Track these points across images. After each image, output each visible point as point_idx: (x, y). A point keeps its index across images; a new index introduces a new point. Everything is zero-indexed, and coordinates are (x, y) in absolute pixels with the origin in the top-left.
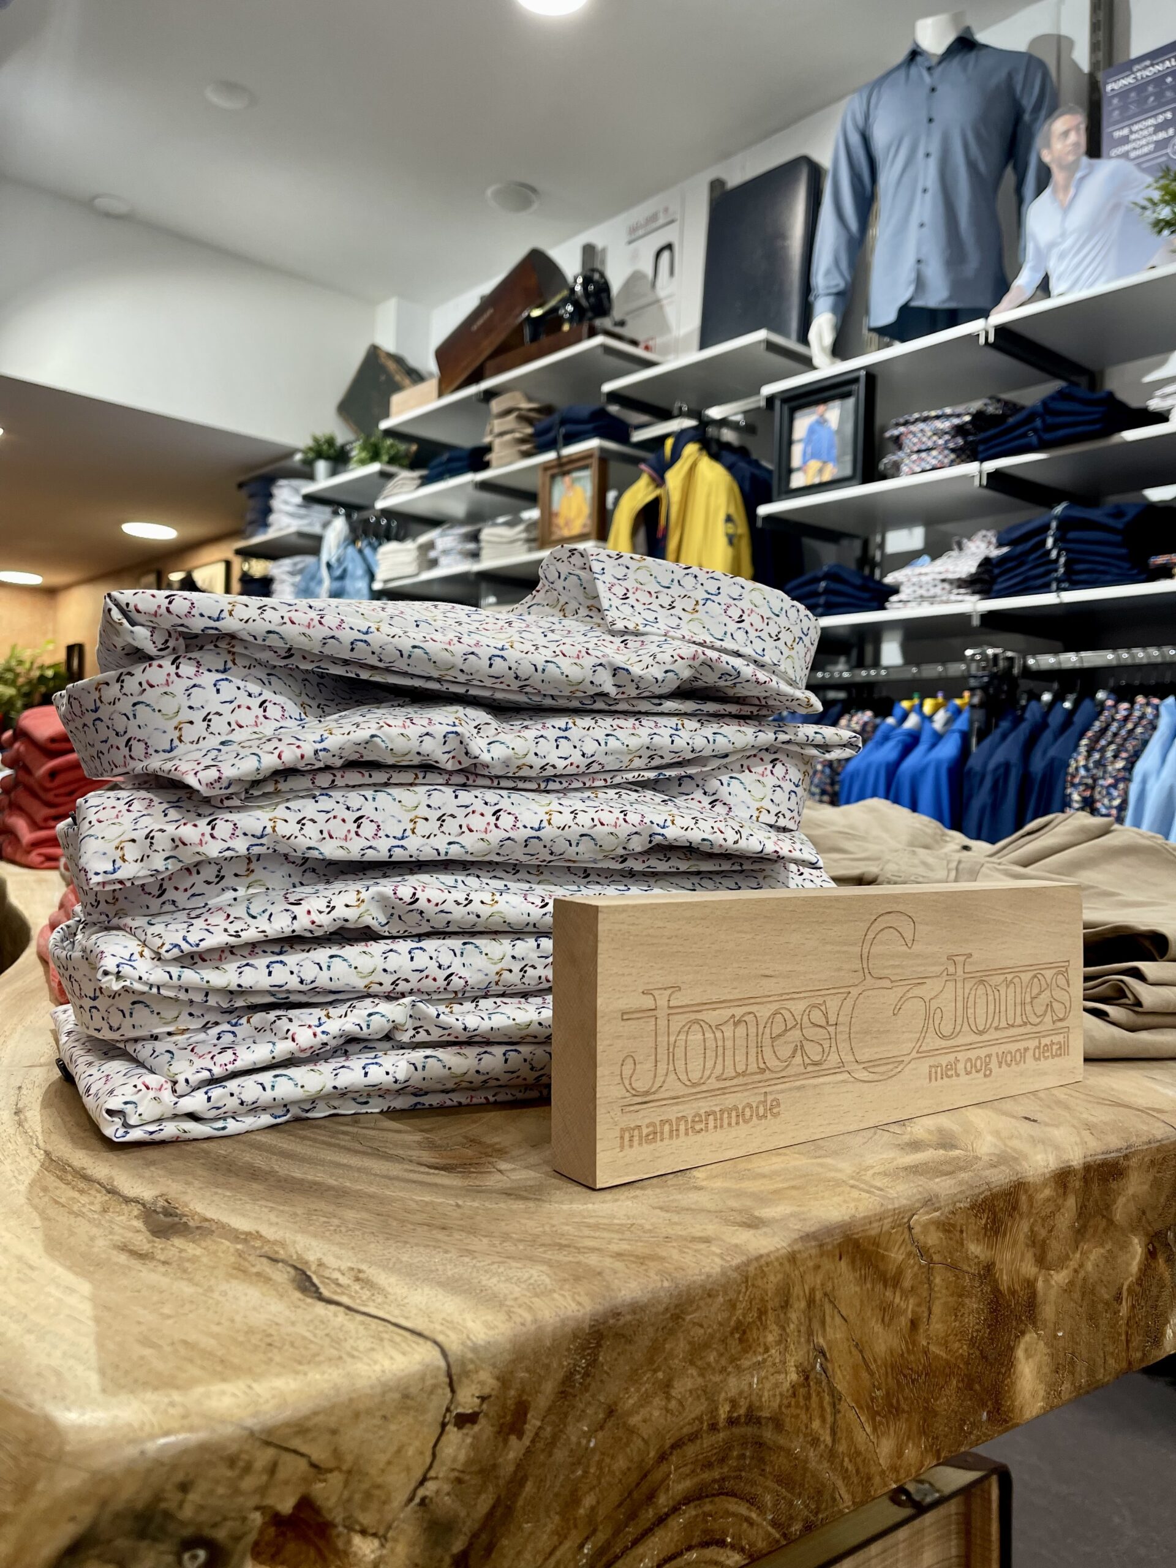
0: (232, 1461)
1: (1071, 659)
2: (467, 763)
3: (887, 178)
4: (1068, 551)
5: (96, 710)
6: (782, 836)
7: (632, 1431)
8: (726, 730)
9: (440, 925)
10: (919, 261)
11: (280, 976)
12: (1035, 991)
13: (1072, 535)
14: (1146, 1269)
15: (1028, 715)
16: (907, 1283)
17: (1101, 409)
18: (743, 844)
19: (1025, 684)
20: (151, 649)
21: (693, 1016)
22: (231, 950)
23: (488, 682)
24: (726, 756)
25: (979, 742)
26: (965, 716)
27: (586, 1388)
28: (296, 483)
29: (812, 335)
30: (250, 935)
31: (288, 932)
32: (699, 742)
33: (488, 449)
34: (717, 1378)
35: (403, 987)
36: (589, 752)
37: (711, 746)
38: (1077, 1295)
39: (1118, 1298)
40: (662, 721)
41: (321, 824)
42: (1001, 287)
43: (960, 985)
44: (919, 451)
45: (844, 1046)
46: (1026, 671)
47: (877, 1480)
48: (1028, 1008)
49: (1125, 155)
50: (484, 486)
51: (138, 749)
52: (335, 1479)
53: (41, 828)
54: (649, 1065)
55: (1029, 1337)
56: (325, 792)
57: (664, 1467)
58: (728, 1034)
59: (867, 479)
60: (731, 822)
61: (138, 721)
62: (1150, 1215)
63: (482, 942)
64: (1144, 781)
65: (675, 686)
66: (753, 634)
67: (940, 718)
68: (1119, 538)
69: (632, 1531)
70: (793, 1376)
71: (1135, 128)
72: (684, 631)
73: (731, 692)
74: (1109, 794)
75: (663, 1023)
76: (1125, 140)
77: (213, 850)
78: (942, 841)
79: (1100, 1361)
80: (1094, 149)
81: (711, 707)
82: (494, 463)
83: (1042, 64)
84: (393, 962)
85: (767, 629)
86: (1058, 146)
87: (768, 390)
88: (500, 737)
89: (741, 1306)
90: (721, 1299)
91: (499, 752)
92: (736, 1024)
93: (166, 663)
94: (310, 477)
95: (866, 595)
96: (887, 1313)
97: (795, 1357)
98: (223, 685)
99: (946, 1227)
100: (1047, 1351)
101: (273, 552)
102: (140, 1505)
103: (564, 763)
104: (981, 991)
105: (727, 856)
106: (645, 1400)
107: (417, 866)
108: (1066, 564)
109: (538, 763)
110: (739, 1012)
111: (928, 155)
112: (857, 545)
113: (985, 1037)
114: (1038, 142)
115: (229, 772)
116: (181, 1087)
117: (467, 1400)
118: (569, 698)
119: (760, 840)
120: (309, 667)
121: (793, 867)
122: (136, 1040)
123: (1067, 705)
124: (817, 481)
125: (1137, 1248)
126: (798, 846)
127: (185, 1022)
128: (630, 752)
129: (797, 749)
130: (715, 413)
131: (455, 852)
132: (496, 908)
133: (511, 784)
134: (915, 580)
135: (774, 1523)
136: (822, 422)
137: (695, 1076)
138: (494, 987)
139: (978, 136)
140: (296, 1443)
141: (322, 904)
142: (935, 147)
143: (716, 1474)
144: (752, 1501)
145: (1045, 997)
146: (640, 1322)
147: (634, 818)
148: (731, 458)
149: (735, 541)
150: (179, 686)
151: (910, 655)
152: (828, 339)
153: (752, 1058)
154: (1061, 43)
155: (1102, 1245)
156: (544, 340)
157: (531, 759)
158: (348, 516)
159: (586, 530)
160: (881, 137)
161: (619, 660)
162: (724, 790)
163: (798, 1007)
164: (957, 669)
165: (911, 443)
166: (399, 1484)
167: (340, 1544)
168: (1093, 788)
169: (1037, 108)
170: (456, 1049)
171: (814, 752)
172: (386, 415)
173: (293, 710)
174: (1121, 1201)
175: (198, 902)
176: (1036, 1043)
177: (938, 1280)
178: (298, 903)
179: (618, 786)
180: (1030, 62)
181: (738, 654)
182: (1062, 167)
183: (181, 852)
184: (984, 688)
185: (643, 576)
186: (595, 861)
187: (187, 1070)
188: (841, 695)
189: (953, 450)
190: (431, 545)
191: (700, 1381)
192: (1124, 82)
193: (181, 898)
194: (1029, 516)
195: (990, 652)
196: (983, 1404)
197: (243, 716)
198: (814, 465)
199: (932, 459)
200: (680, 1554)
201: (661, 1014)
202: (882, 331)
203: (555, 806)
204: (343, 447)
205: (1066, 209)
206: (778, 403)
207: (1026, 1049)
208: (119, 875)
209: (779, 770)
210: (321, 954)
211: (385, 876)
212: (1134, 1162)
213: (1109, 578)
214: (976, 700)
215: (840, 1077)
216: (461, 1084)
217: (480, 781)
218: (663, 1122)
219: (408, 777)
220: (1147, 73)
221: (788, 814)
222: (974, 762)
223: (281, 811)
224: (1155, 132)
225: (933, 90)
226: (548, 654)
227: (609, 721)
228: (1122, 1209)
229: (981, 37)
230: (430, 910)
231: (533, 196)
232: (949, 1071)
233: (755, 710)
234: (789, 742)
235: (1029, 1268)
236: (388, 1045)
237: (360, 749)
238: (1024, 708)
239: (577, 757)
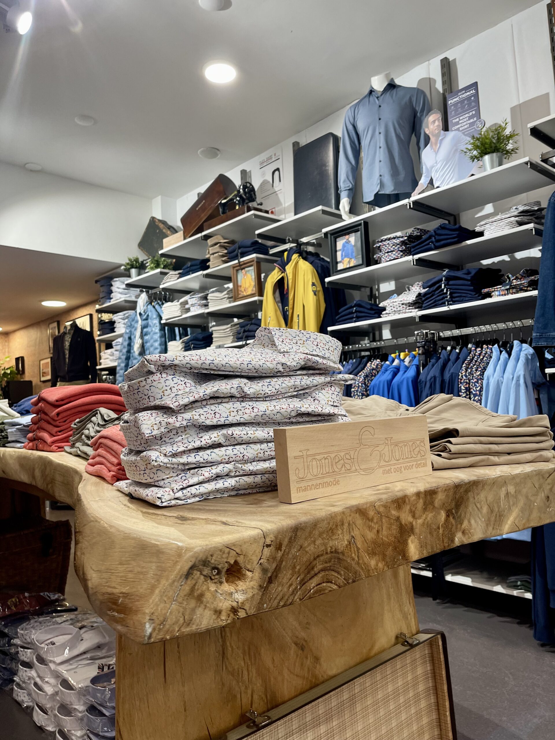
0: (221, 551)
1: (456, 332)
2: (243, 394)
3: (365, 142)
4: (450, 289)
5: (138, 389)
6: (335, 408)
7: (307, 552)
8: (316, 378)
9: (240, 441)
10: (381, 176)
11: (198, 458)
12: (414, 448)
13: (451, 282)
14: (446, 520)
15: (441, 356)
16: (375, 521)
17: (457, 232)
18: (324, 411)
19: (440, 343)
20: (154, 371)
21: (313, 457)
22: (184, 452)
23: (247, 371)
24: (317, 386)
25: (423, 369)
26: (417, 358)
27: (295, 541)
28: (122, 279)
29: (341, 207)
30: (190, 447)
31: (200, 446)
32: (308, 383)
33: (208, 260)
34: (327, 541)
35: (231, 460)
36: (277, 388)
37: (312, 383)
38: (425, 526)
39: (439, 528)
40: (297, 377)
41: (205, 415)
42: (415, 183)
43: (390, 446)
44: (388, 252)
45: (356, 465)
46: (440, 338)
47: (371, 571)
48: (412, 452)
49: (458, 129)
50: (207, 276)
51: (152, 399)
52: (242, 556)
53: (55, 436)
54: (303, 470)
55: (412, 537)
56: (205, 406)
57: (315, 562)
58: (323, 462)
59: (368, 265)
60: (320, 405)
61: (152, 391)
62: (446, 505)
63: (251, 445)
64: (488, 379)
65: (300, 367)
66: (321, 349)
67: (407, 360)
68: (469, 283)
69: (309, 576)
70: (346, 542)
71: (461, 118)
72: (301, 350)
73: (316, 367)
74: (475, 385)
75: (305, 460)
76: (457, 123)
77: (178, 425)
78: (399, 408)
79: (435, 545)
80: (446, 128)
81: (311, 372)
82: (211, 267)
83: (423, 92)
84: (228, 452)
85: (325, 347)
86: (431, 127)
87: (324, 230)
88: (252, 386)
89: (331, 524)
90: (326, 522)
91: (252, 390)
92: (325, 459)
93: (158, 374)
94: (129, 276)
95: (373, 312)
96: (370, 528)
97: (347, 537)
98: (174, 379)
99: (385, 506)
100: (418, 541)
101: (114, 310)
102: (203, 559)
103: (270, 392)
104: (397, 448)
105: (319, 415)
106: (309, 545)
107: (231, 425)
108: (450, 294)
109: (263, 393)
110: (325, 456)
111: (380, 133)
112: (368, 290)
113: (399, 461)
114: (424, 125)
115: (182, 403)
116: (175, 491)
117: (268, 542)
118: (270, 373)
119: (328, 410)
120: (197, 371)
121: (340, 417)
122: (158, 481)
123: (457, 351)
124: (348, 266)
125: (443, 515)
126: (340, 410)
127: (172, 474)
128: (289, 387)
129: (337, 382)
130: (304, 240)
131: (242, 420)
132: (255, 435)
133: (256, 399)
134: (391, 304)
135: (344, 579)
136: (348, 242)
137: (315, 473)
138: (256, 458)
139: (399, 125)
140: (233, 548)
141: (208, 437)
142: (382, 130)
143: (328, 565)
144: (338, 573)
145: (417, 449)
146: (306, 526)
147: (291, 406)
148: (312, 258)
149: (317, 293)
150: (162, 380)
151: (395, 335)
152: (347, 208)
153: (330, 468)
154: (431, 81)
155: (432, 513)
156: (229, 213)
157: (261, 392)
158: (147, 292)
159: (254, 292)
160: (361, 126)
161: (283, 361)
162: (317, 396)
163: (342, 454)
164: (412, 339)
165: (384, 249)
166: (255, 559)
167: (244, 572)
168: (469, 384)
169: (422, 111)
170: (247, 476)
171: (343, 382)
172: (162, 248)
173: (193, 384)
174: (437, 501)
175: (172, 440)
176: (416, 463)
177: (384, 520)
178: (201, 437)
179: (286, 397)
180: (418, 92)
181: (318, 356)
182: (433, 135)
183: (169, 426)
184: (423, 347)
185: (287, 335)
186: (282, 420)
187: (177, 486)
188: (367, 353)
189: (401, 251)
190: (186, 303)
191: (322, 541)
192: (455, 100)
193: (167, 440)
194: (434, 275)
195: (424, 331)
196: (400, 554)
197: (181, 387)
198: (346, 260)
199: (393, 255)
200: (321, 584)
201: (305, 457)
202: (369, 203)
203: (269, 405)
204: (142, 262)
205: (437, 153)
206: (329, 235)
207: (413, 465)
208: (153, 434)
209: (333, 388)
210: (208, 452)
211: (222, 429)
212: (439, 490)
213: (467, 299)
214: (420, 352)
215: (355, 474)
216: (250, 487)
217: (247, 399)
218: (308, 486)
219: (227, 400)
220: (464, 96)
221: (337, 402)
222: (422, 377)
223: (194, 413)
224: (469, 119)
225: (380, 106)
226: (263, 361)
227: (282, 379)
228: (437, 503)
229: (398, 82)
230: (237, 437)
231: (218, 152)
232: (389, 472)
233: (324, 371)
234: (335, 380)
235: (410, 519)
236: (228, 477)
237: (214, 393)
238: (440, 353)
239: (274, 390)
